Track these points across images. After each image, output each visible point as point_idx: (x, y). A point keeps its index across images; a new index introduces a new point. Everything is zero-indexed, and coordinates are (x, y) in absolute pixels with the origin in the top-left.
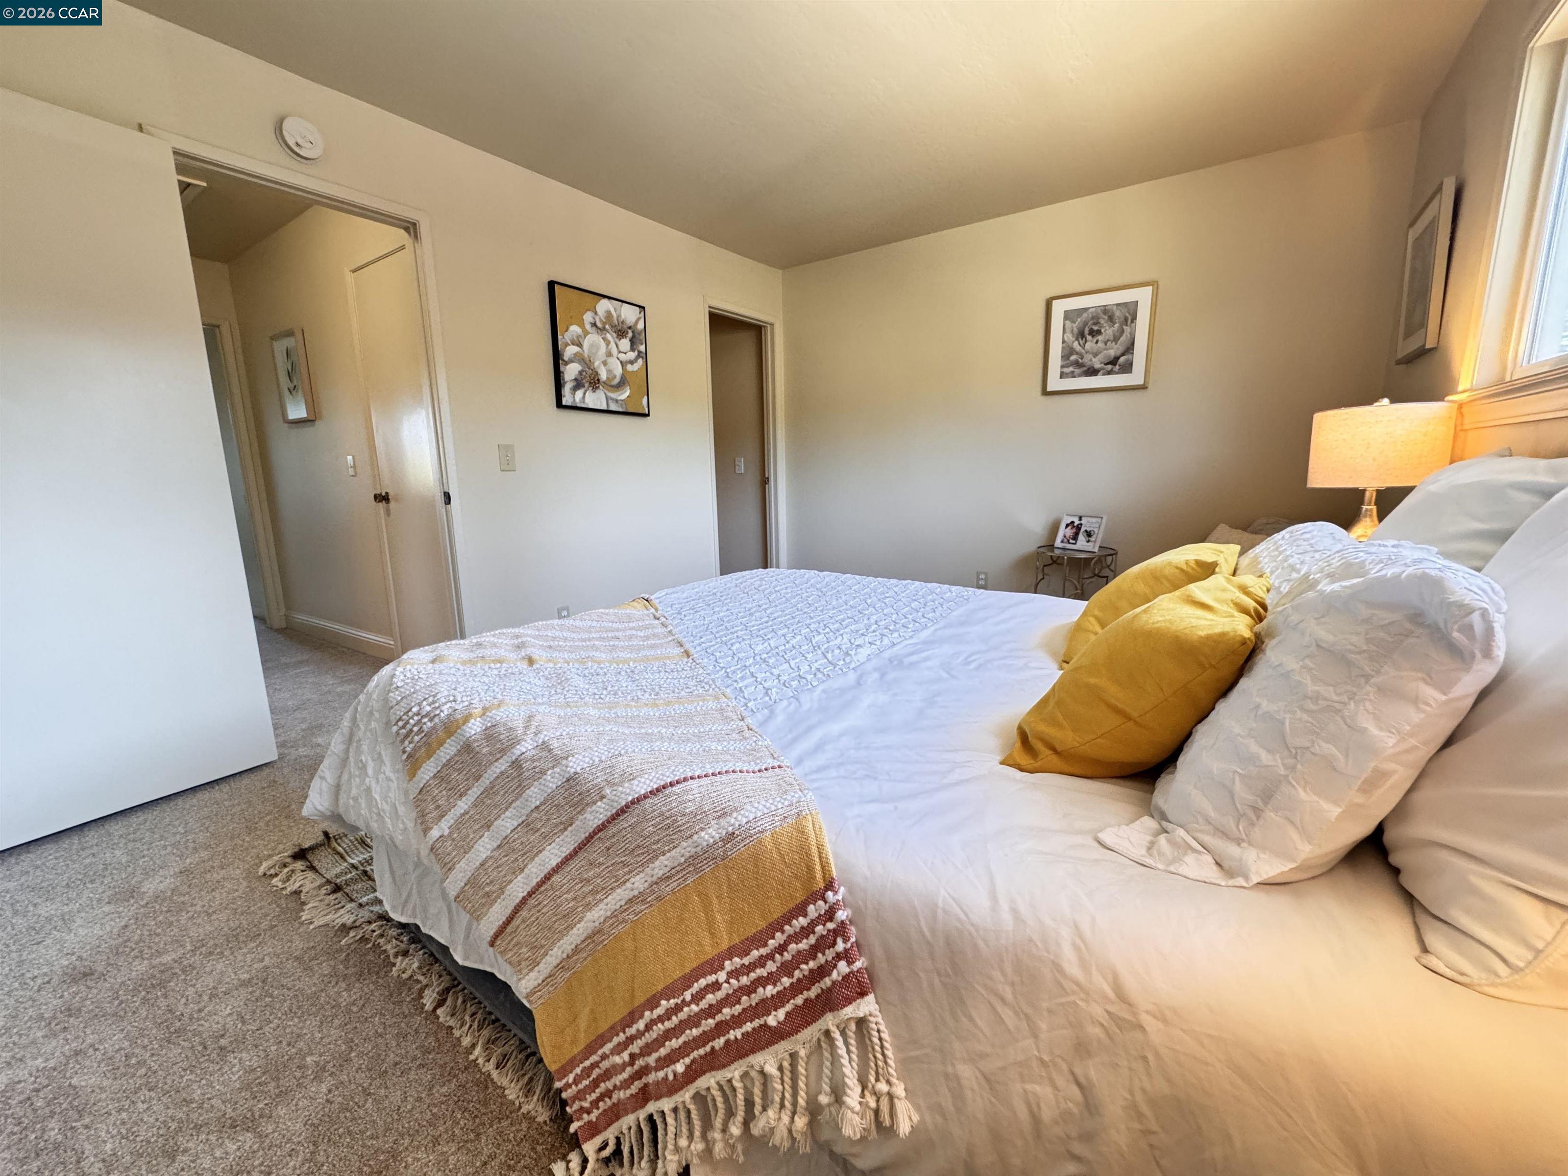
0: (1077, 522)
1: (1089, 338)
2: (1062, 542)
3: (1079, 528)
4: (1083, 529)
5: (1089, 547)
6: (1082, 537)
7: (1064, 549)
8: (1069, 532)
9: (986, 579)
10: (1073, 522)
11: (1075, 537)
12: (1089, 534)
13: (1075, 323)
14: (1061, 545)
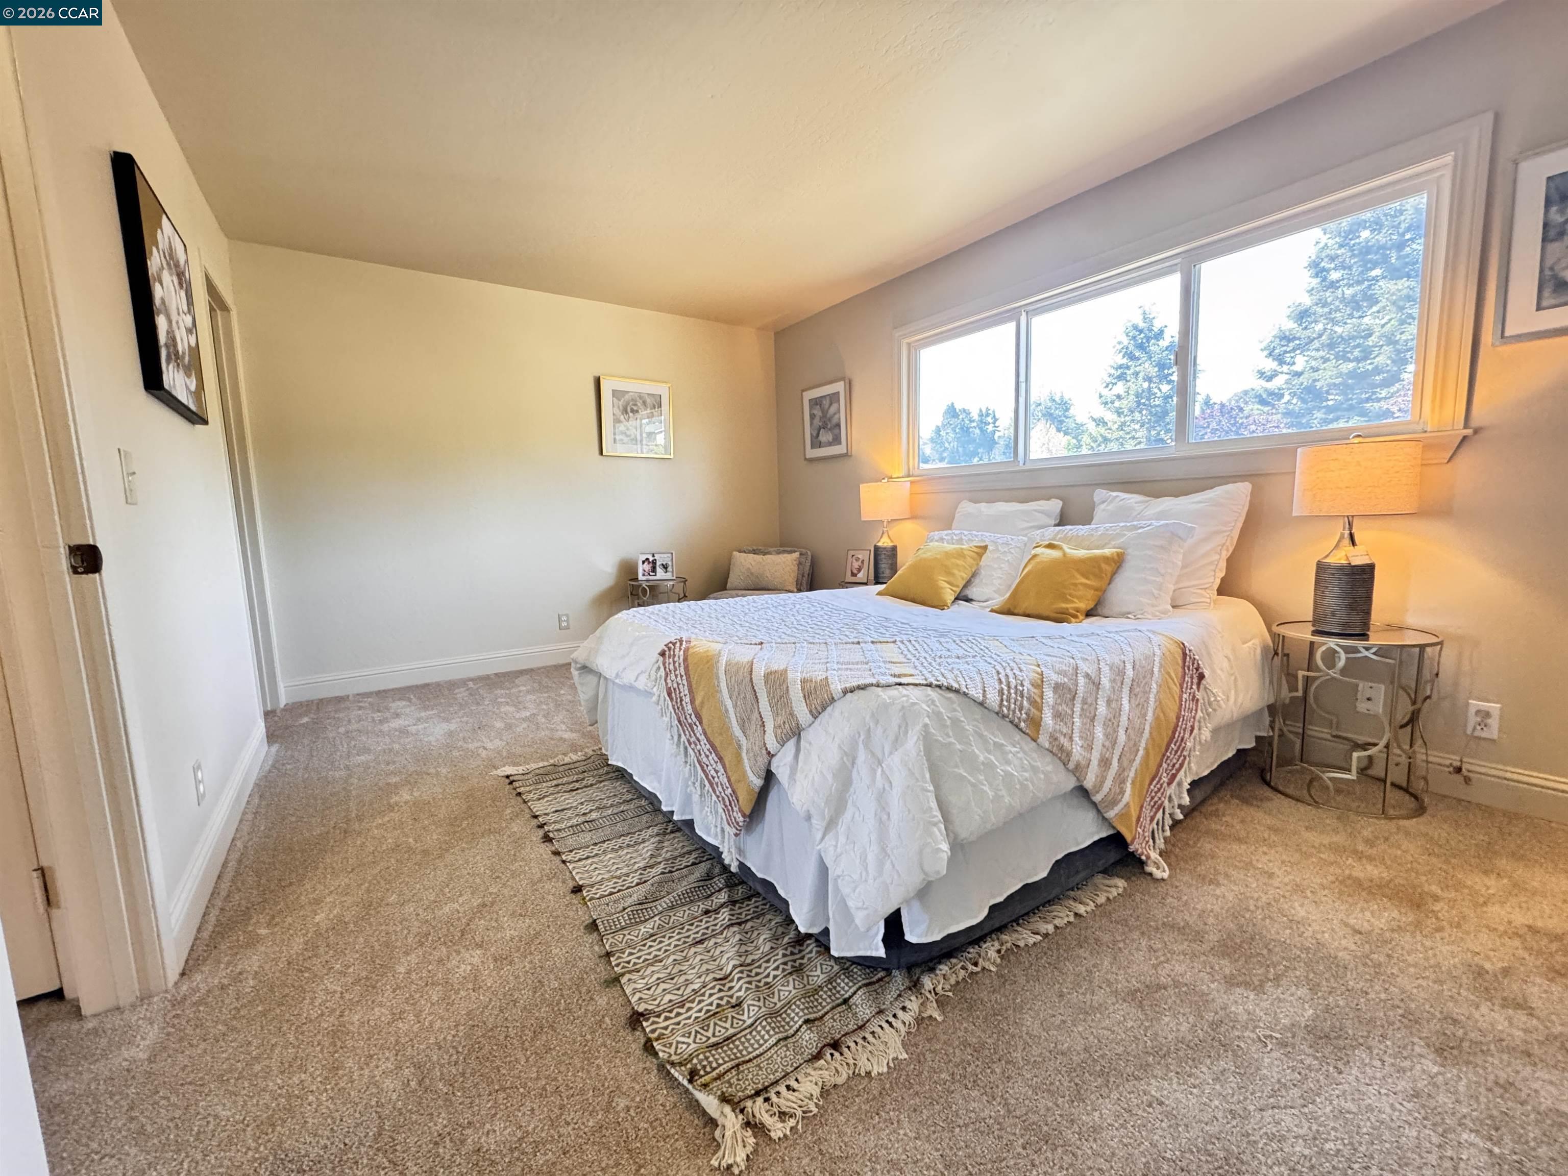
0: (651, 559)
1: (631, 414)
2: (644, 575)
3: (654, 562)
4: (658, 563)
5: (668, 576)
6: (659, 570)
7: (648, 581)
8: (647, 567)
9: (567, 621)
10: (647, 559)
11: (654, 569)
12: (665, 567)
13: (619, 400)
14: (644, 578)
